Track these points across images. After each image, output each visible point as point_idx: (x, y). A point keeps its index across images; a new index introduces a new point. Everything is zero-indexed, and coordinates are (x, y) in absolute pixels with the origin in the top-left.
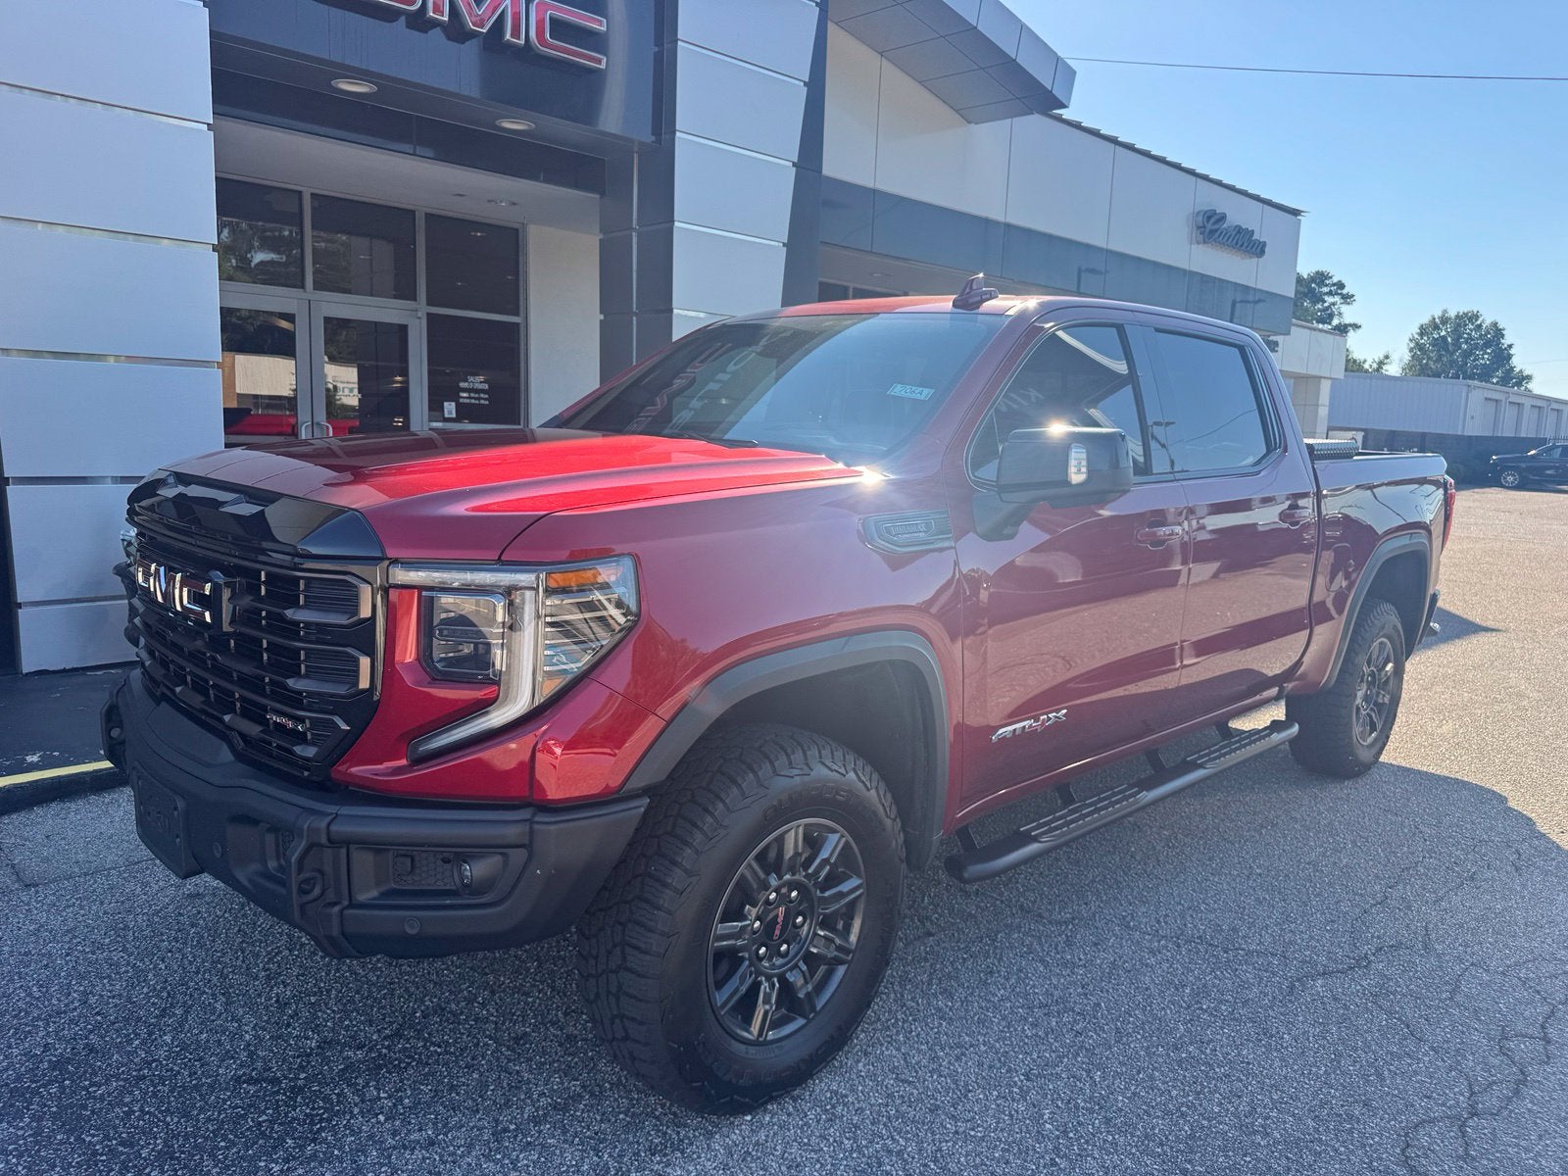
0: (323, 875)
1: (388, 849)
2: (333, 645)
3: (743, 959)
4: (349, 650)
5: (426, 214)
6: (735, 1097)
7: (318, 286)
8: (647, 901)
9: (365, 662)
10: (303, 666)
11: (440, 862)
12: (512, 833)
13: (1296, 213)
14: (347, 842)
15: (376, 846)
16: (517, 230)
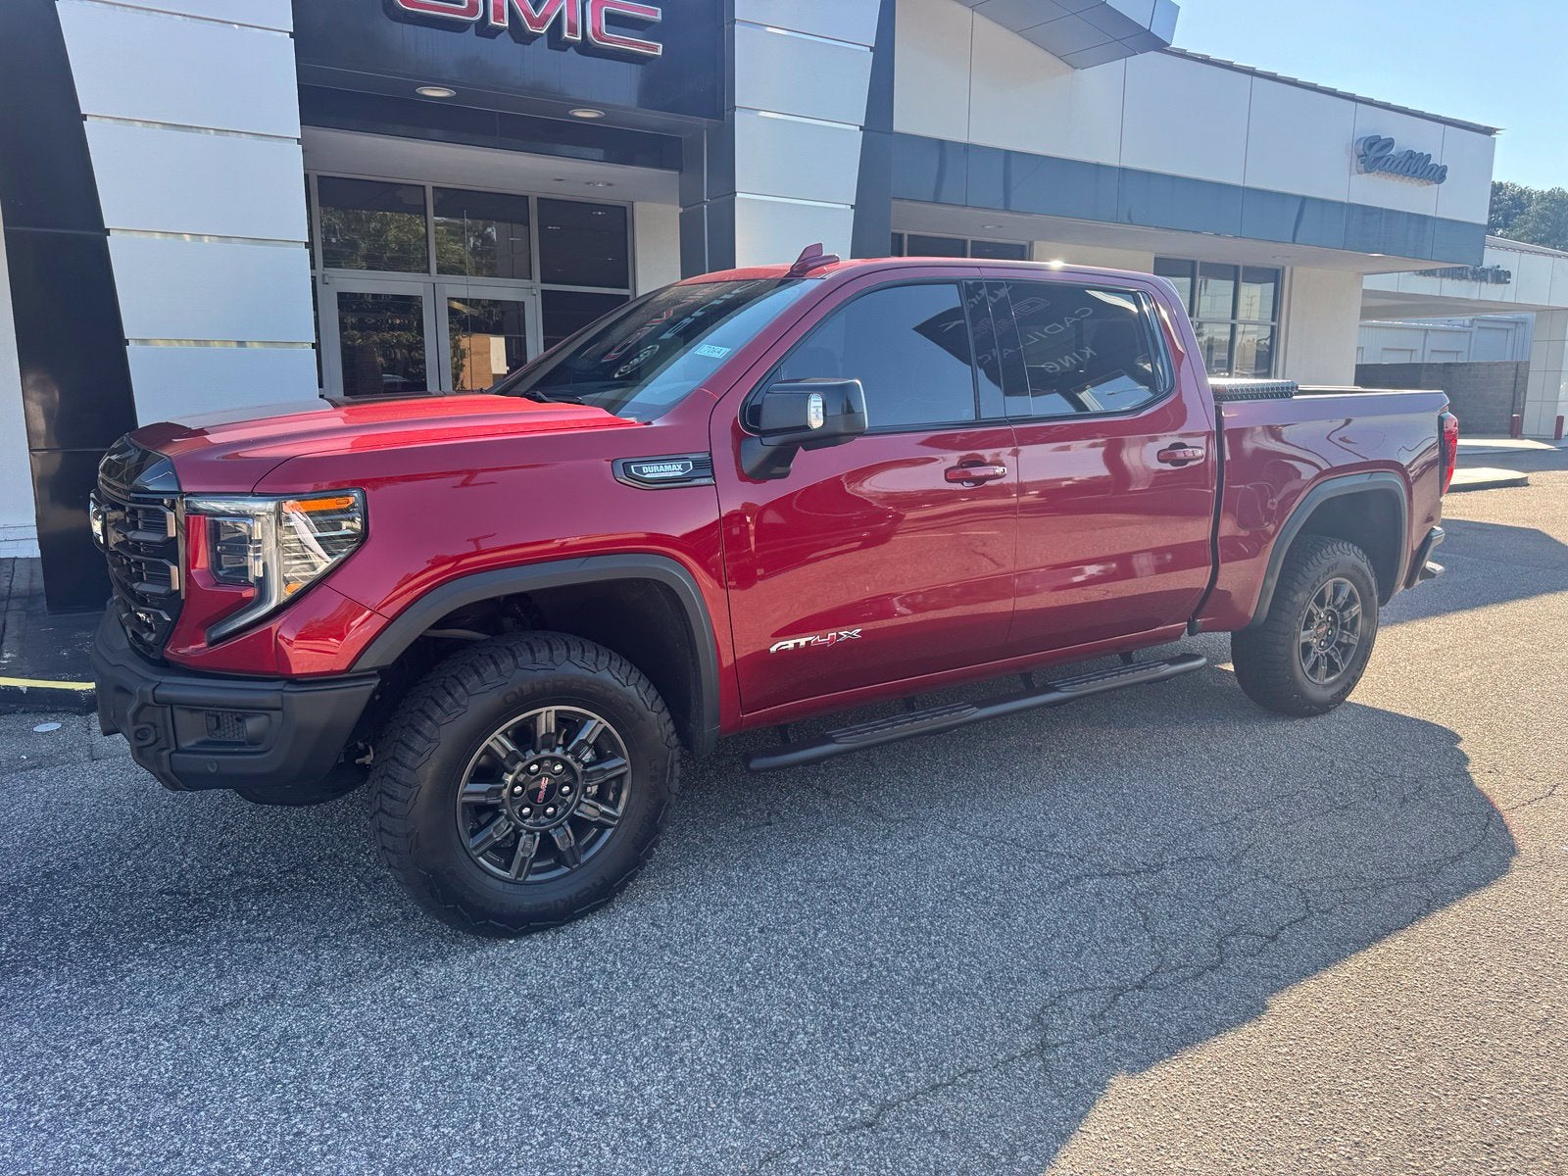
0: (155, 727)
1: (202, 710)
2: (155, 557)
3: (501, 814)
4: (164, 561)
5: (538, 198)
6: (491, 921)
7: (441, 270)
8: (397, 760)
9: (174, 569)
10: (144, 574)
11: (235, 721)
12: (270, 699)
13: (1489, 131)
14: (171, 704)
15: (193, 707)
16: (625, 208)
